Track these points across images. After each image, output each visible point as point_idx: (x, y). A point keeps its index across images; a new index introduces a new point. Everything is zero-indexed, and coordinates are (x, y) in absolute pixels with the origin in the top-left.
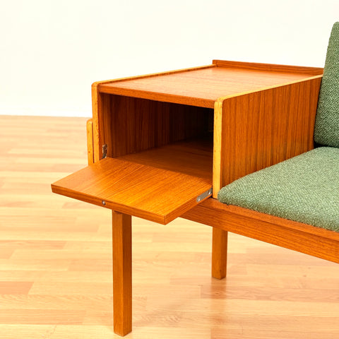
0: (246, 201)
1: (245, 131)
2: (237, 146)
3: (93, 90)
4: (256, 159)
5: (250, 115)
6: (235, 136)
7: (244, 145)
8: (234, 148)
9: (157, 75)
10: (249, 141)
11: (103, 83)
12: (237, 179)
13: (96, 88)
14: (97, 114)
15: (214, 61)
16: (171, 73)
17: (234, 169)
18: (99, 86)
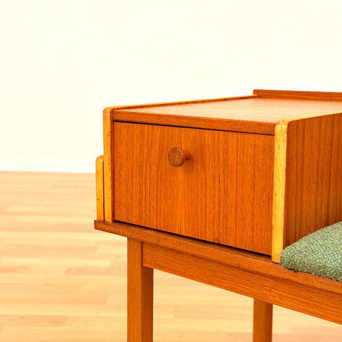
0: (324, 267)
1: (315, 169)
2: (305, 189)
3: (104, 118)
4: (328, 208)
5: (322, 146)
6: (302, 174)
7: (314, 187)
8: (302, 192)
9: (187, 103)
10: (320, 183)
11: (118, 109)
12: (306, 235)
13: (109, 114)
14: (109, 149)
15: (255, 91)
16: (203, 102)
17: (301, 221)
18: (113, 112)
